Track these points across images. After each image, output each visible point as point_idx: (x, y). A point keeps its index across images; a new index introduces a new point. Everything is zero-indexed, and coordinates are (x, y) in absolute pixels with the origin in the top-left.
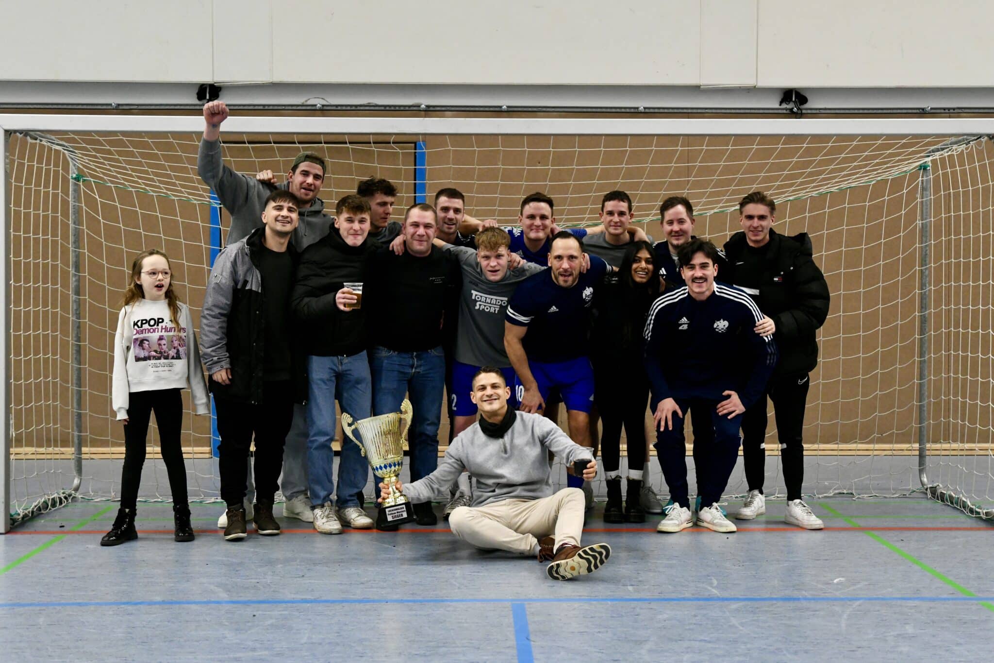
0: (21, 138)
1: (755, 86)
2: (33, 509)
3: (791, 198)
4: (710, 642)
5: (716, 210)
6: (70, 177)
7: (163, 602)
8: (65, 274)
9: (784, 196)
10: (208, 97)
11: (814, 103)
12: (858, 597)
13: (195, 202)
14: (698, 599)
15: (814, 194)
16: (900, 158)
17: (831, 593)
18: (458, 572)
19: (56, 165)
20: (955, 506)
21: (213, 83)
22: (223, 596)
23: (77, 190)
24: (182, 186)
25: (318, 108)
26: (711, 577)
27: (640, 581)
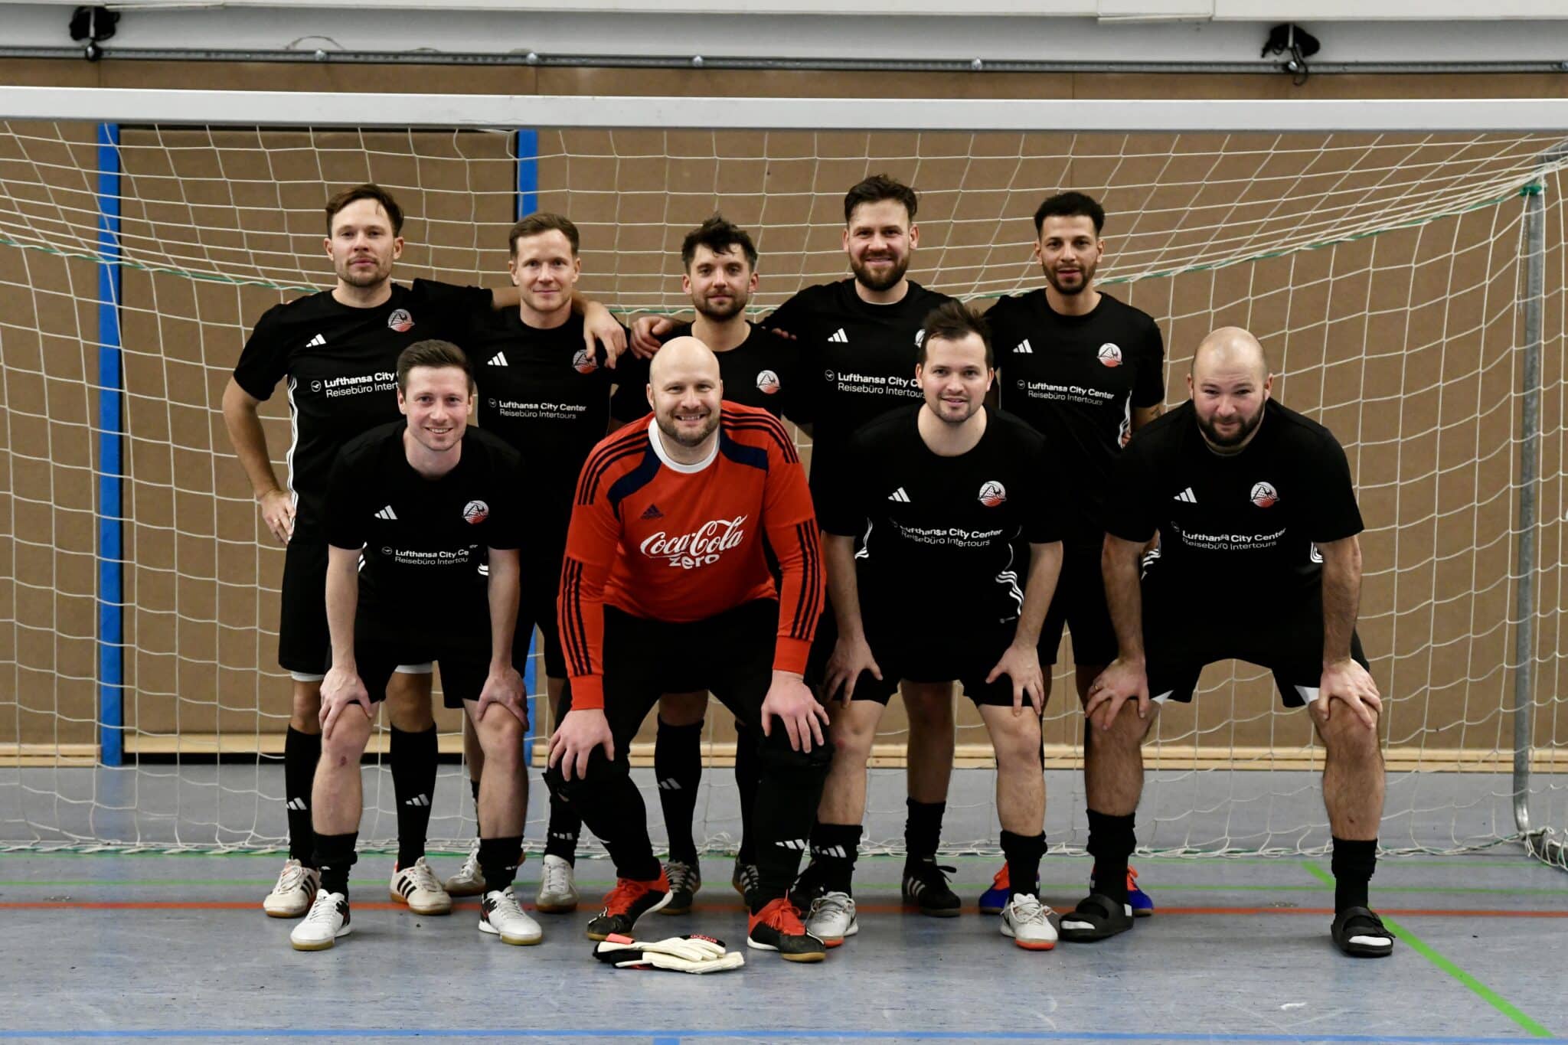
1: (1210, 19)
3: (1258, 254)
5: (1146, 274)
9: (1239, 250)
10: (92, 32)
11: (1333, 53)
12: (1325, 1034)
13: (62, 254)
14: (1011, 1035)
15: (1304, 246)
16: (1468, 175)
17: (1273, 1026)
18: (563, 982)
21: (103, 4)
22: (105, 1022)
24: (33, 223)
25: (318, 59)
26: (1050, 997)
27: (908, 1002)
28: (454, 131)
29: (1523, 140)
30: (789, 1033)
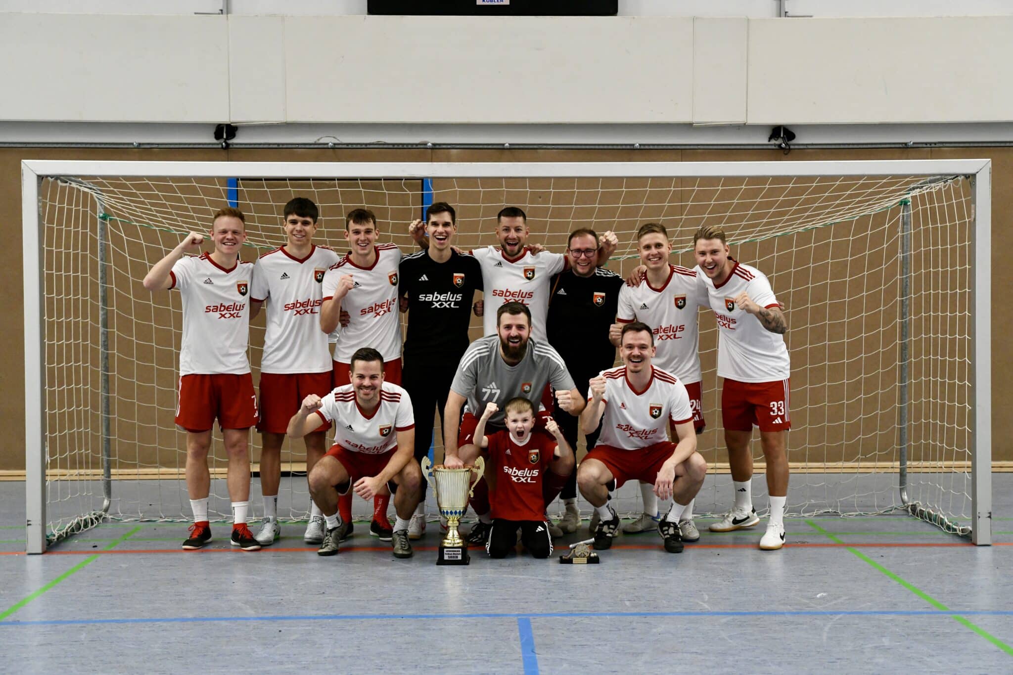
0: (52, 182)
1: (745, 124)
2: (67, 530)
3: (779, 234)
4: (701, 654)
6: (98, 217)
7: (194, 619)
8: (94, 308)
9: (771, 232)
10: (225, 136)
11: (802, 139)
12: (840, 610)
14: (690, 614)
15: (800, 230)
16: (880, 196)
17: (814, 607)
18: (468, 588)
19: (85, 206)
20: (933, 522)
21: (229, 123)
22: (251, 612)
23: (104, 228)
24: (183, 222)
25: (329, 147)
26: (703, 593)
27: (637, 597)
28: (381, 180)
29: (908, 179)
30: (581, 614)
